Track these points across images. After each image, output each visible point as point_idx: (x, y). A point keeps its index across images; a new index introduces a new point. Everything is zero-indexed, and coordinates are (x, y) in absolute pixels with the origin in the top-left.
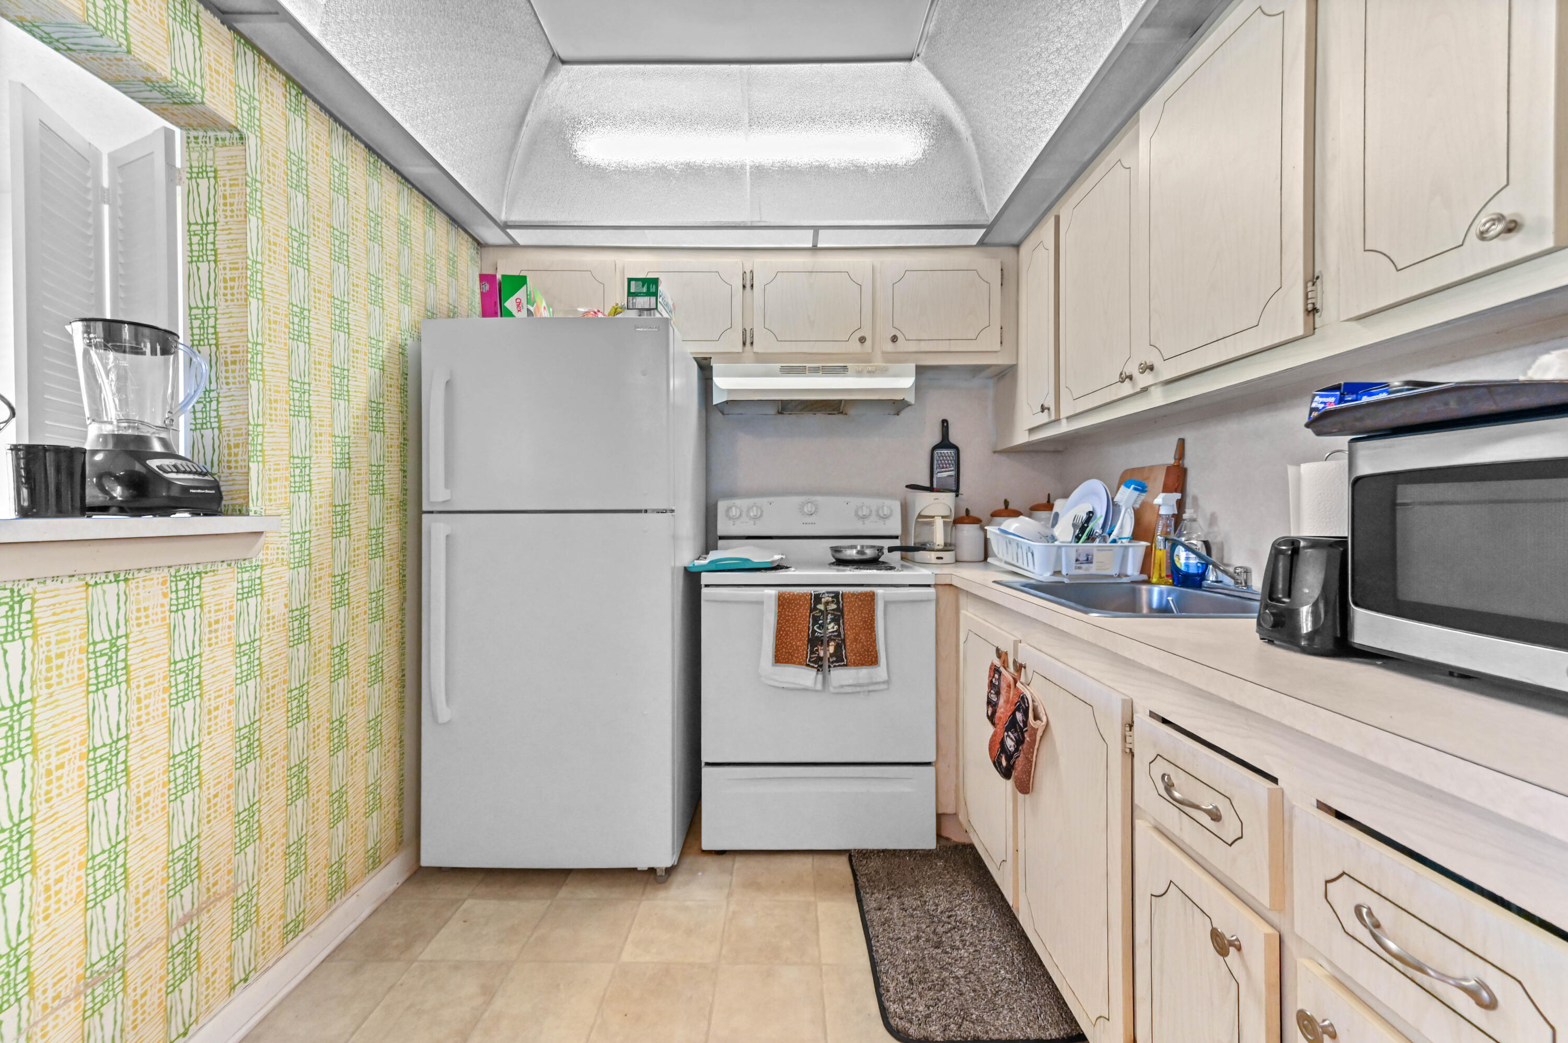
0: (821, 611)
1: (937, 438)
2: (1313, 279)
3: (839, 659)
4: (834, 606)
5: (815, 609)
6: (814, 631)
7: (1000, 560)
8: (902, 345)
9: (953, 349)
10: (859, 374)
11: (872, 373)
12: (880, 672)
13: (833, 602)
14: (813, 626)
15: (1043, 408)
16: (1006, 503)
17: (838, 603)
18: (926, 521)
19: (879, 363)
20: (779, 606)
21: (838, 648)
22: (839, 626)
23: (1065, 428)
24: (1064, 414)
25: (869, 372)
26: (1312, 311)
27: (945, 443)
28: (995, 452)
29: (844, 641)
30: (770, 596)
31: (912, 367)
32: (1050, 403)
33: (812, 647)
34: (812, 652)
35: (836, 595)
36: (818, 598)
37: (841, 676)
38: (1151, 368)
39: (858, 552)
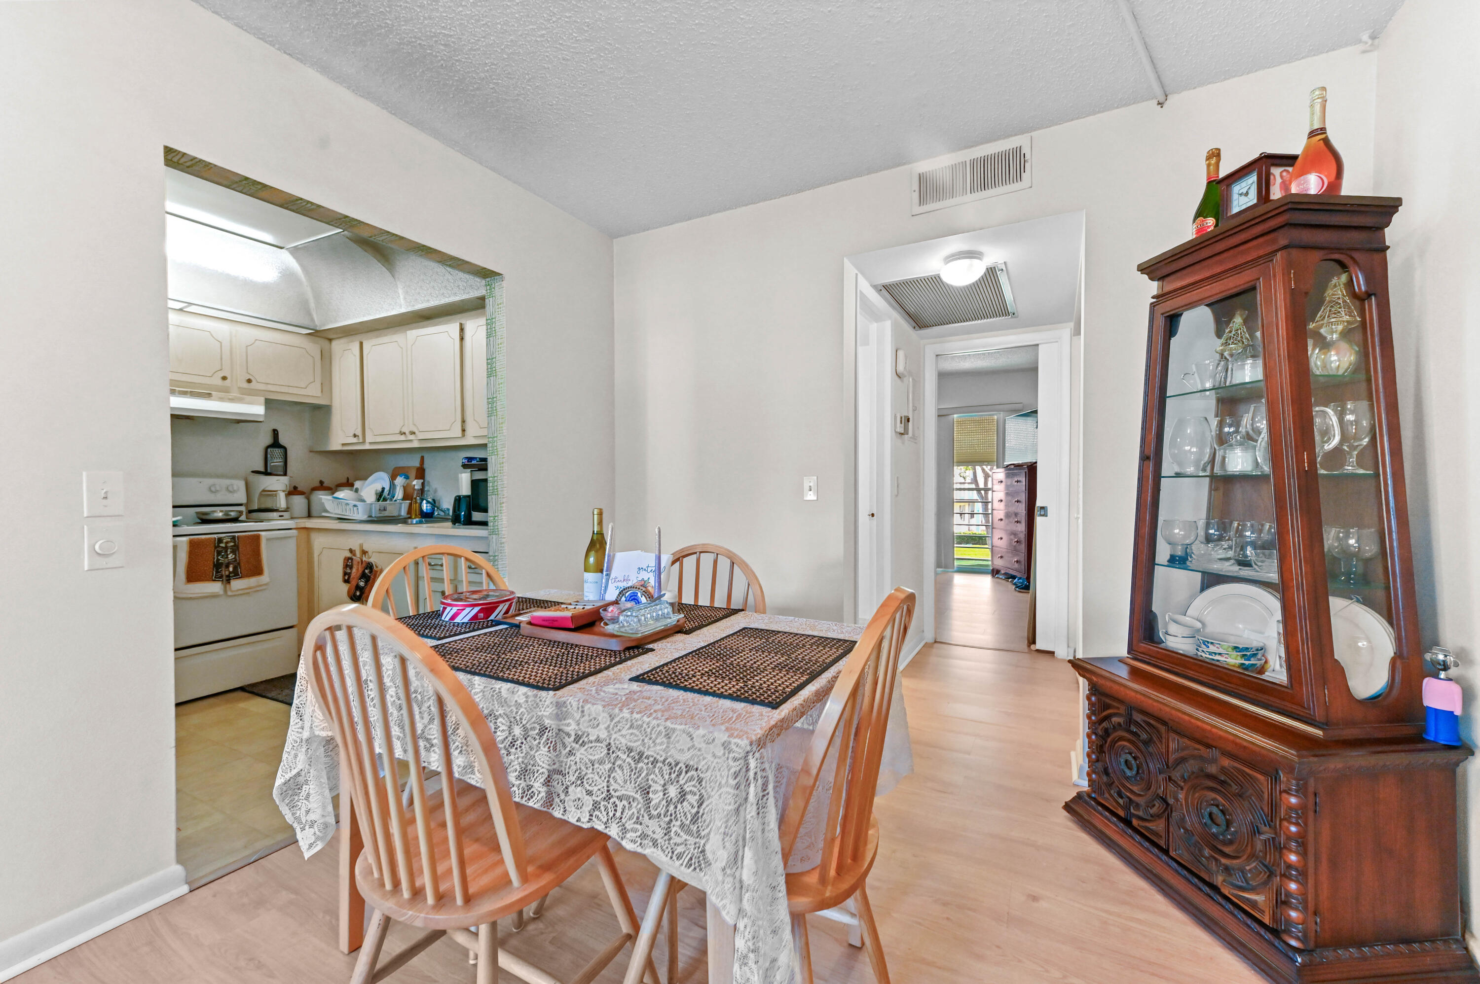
0: (222, 547)
1: (268, 440)
2: (463, 421)
3: (236, 575)
4: (232, 544)
5: (219, 546)
6: (218, 560)
7: (332, 513)
8: (254, 385)
9: (290, 392)
10: (221, 399)
11: (232, 400)
12: (264, 578)
13: (231, 542)
14: (217, 556)
15: (355, 436)
16: (321, 482)
17: (235, 542)
18: (271, 494)
19: (235, 394)
20: (190, 547)
21: (235, 568)
22: (236, 555)
23: (367, 447)
24: (368, 440)
25: (229, 399)
26: (464, 431)
27: (276, 443)
28: (311, 451)
29: (239, 564)
30: (182, 542)
31: (262, 400)
32: (359, 433)
33: (217, 569)
34: (217, 572)
35: (234, 537)
36: (220, 540)
37: (237, 584)
38: (414, 433)
39: (225, 515)
